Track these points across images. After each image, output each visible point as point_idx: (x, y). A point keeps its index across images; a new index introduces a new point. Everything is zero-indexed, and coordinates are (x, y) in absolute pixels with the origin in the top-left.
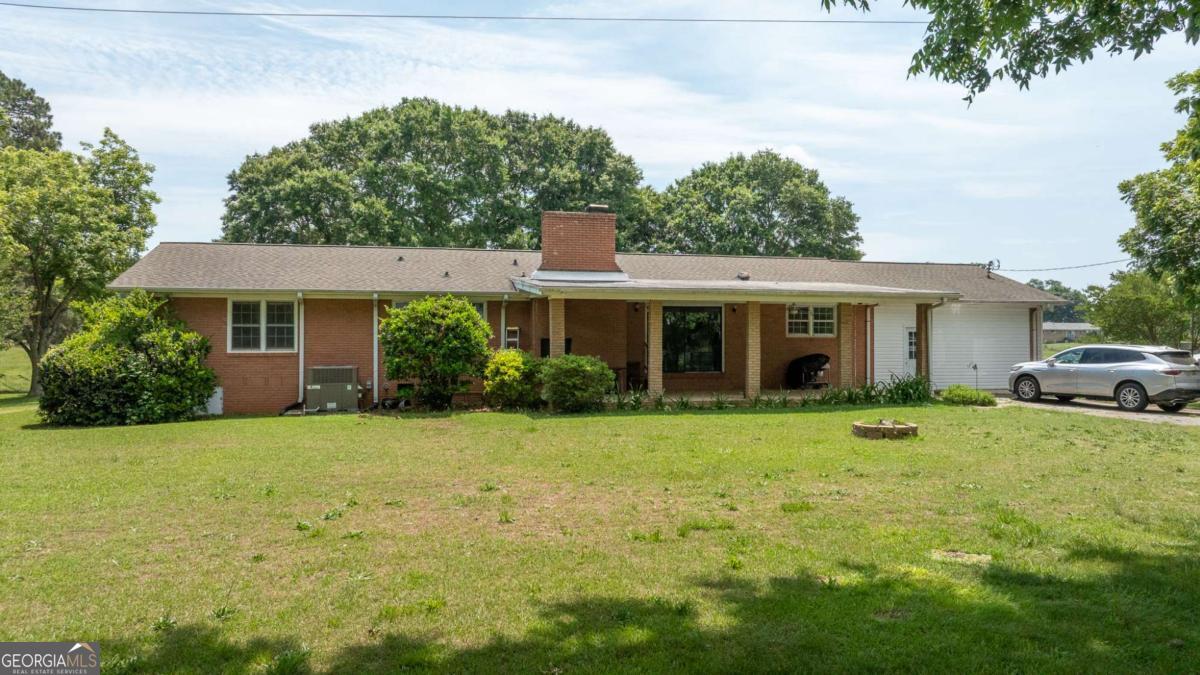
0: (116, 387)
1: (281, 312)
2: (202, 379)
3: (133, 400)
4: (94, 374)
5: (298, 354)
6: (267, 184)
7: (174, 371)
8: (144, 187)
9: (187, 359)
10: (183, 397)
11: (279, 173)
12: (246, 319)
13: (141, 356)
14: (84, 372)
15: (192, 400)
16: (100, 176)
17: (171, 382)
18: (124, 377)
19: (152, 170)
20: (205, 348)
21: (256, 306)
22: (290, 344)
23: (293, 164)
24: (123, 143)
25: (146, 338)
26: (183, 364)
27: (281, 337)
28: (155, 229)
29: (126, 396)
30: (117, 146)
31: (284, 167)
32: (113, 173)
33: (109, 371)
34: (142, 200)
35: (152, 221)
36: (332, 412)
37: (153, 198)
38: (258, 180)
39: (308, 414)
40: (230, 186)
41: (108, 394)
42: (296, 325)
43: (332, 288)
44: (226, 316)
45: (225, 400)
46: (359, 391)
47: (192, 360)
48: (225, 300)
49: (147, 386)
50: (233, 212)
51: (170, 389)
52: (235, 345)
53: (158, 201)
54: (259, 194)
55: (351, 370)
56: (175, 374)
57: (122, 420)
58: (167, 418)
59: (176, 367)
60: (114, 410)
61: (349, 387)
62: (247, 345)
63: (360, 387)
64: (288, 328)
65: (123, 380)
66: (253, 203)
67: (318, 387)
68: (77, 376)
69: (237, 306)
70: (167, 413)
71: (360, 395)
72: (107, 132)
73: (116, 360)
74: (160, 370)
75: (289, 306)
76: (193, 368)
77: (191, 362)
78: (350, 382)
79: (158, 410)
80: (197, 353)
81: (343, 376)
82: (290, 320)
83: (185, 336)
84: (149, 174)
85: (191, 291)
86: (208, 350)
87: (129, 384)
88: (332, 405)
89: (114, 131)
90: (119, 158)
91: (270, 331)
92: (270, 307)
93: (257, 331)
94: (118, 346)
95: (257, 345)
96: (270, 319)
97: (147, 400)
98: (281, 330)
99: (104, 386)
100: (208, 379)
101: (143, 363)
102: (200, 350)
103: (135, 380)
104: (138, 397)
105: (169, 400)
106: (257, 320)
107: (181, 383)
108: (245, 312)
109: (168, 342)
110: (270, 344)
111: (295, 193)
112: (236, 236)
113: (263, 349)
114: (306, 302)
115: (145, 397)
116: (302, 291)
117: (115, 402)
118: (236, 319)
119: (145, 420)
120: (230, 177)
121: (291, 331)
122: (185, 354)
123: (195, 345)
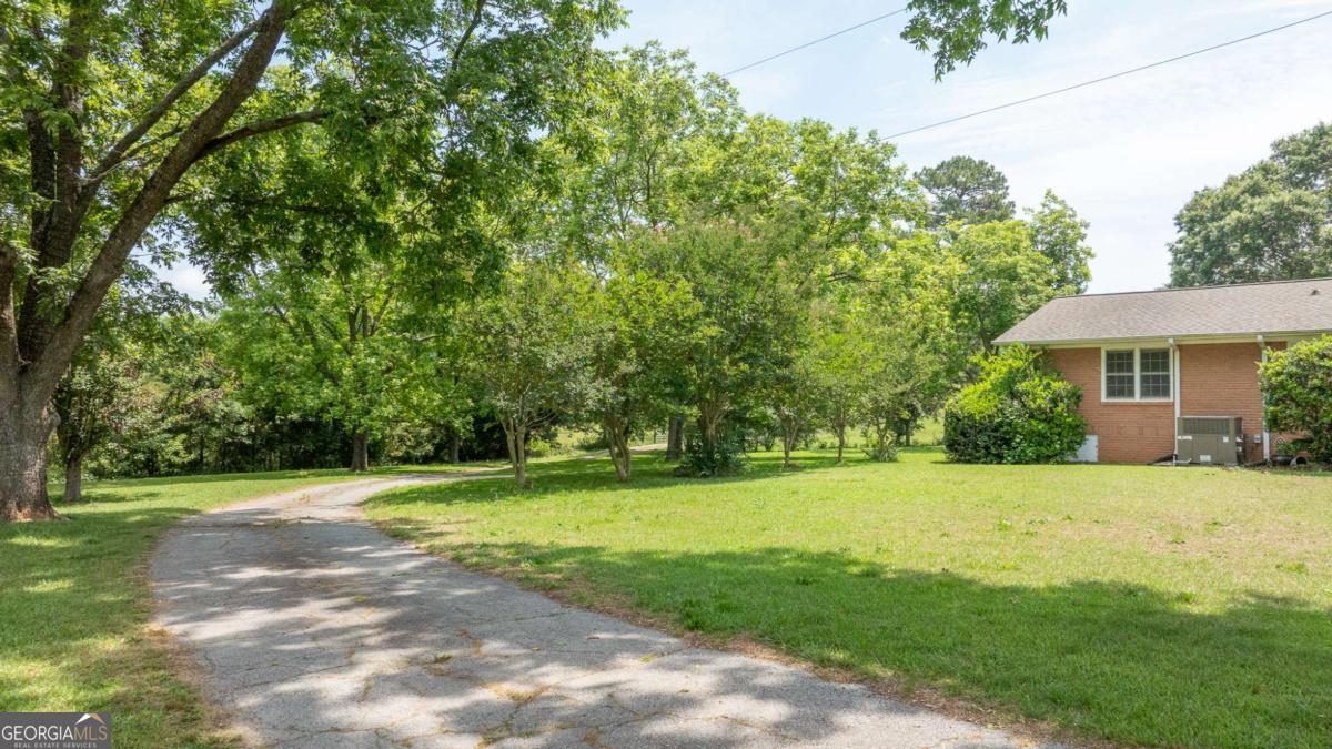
0: (995, 430)
1: (1156, 359)
2: (1070, 426)
3: (1007, 442)
4: (978, 418)
5: (1174, 403)
6: (1213, 219)
7: (1044, 416)
8: (1080, 243)
9: (1057, 406)
10: (1052, 442)
11: (1227, 204)
12: (1120, 368)
13: (1016, 402)
14: (971, 416)
15: (1061, 445)
16: (1039, 238)
17: (1040, 427)
18: (1002, 422)
19: (1087, 226)
20: (1076, 397)
21: (1130, 354)
22: (1166, 393)
23: (1243, 193)
24: (1062, 202)
25: (1021, 387)
26: (1052, 411)
27: (1157, 386)
28: (1089, 284)
29: (1003, 439)
30: (1057, 207)
31: (1233, 197)
32: (1051, 234)
33: (989, 416)
34: (1077, 256)
35: (1086, 276)
36: (1206, 464)
37: (1089, 254)
38: (1202, 217)
39: (1177, 465)
40: (1178, 228)
41: (989, 436)
42: (1171, 373)
43: (1209, 331)
44: (1100, 364)
45: (1101, 448)
46: (1238, 444)
47: (1062, 406)
48: (1098, 350)
49: (1019, 430)
50: (1180, 255)
51: (1040, 434)
52: (1111, 393)
53: (1093, 256)
54: (1204, 232)
55: (1227, 420)
56: (1045, 420)
57: (1000, 459)
58: (1038, 460)
59: (1045, 413)
60: (993, 450)
61: (1226, 439)
62: (1121, 393)
63: (1239, 440)
64: (1163, 376)
65: (1001, 425)
66: (1196, 244)
67: (1190, 438)
68: (966, 420)
69: (1110, 355)
70: (1038, 456)
71: (1240, 449)
72: (1048, 193)
73: (996, 406)
74: (1032, 416)
75: (1165, 354)
76: (1062, 415)
77: (1059, 409)
78: (1227, 433)
79: (1030, 452)
80: (1066, 400)
81: (1217, 427)
82: (1166, 367)
83: (1056, 385)
84: (1083, 230)
85: (1063, 342)
86: (1079, 398)
87: (1005, 428)
88: (1205, 458)
89: (1054, 192)
90: (1058, 218)
91: (1144, 379)
92: (1145, 354)
93: (1131, 380)
94: (999, 394)
95: (1131, 393)
96: (1144, 367)
97: (1019, 443)
98: (1156, 378)
99: (986, 429)
100: (1078, 426)
101: (1017, 410)
102: (1069, 399)
103: (1010, 424)
104: (1011, 440)
105: (1040, 444)
106: (1130, 368)
107: (1050, 429)
108: (1119, 360)
109: (1040, 391)
110: (1144, 393)
111: (1243, 227)
112: (1181, 281)
113: (1137, 398)
114: (1180, 347)
115: (1018, 440)
116: (1174, 337)
117: (994, 444)
118: (1110, 368)
119: (1019, 461)
120: (1178, 218)
121: (1167, 379)
122: (1054, 401)
123: (1064, 394)
